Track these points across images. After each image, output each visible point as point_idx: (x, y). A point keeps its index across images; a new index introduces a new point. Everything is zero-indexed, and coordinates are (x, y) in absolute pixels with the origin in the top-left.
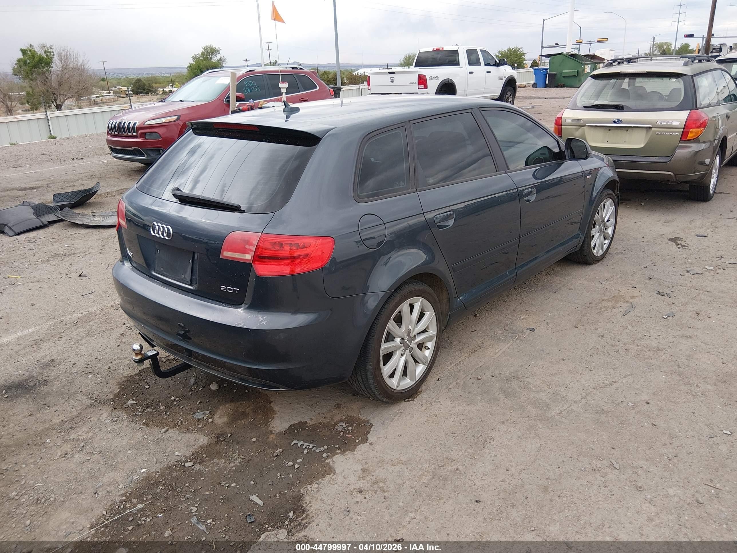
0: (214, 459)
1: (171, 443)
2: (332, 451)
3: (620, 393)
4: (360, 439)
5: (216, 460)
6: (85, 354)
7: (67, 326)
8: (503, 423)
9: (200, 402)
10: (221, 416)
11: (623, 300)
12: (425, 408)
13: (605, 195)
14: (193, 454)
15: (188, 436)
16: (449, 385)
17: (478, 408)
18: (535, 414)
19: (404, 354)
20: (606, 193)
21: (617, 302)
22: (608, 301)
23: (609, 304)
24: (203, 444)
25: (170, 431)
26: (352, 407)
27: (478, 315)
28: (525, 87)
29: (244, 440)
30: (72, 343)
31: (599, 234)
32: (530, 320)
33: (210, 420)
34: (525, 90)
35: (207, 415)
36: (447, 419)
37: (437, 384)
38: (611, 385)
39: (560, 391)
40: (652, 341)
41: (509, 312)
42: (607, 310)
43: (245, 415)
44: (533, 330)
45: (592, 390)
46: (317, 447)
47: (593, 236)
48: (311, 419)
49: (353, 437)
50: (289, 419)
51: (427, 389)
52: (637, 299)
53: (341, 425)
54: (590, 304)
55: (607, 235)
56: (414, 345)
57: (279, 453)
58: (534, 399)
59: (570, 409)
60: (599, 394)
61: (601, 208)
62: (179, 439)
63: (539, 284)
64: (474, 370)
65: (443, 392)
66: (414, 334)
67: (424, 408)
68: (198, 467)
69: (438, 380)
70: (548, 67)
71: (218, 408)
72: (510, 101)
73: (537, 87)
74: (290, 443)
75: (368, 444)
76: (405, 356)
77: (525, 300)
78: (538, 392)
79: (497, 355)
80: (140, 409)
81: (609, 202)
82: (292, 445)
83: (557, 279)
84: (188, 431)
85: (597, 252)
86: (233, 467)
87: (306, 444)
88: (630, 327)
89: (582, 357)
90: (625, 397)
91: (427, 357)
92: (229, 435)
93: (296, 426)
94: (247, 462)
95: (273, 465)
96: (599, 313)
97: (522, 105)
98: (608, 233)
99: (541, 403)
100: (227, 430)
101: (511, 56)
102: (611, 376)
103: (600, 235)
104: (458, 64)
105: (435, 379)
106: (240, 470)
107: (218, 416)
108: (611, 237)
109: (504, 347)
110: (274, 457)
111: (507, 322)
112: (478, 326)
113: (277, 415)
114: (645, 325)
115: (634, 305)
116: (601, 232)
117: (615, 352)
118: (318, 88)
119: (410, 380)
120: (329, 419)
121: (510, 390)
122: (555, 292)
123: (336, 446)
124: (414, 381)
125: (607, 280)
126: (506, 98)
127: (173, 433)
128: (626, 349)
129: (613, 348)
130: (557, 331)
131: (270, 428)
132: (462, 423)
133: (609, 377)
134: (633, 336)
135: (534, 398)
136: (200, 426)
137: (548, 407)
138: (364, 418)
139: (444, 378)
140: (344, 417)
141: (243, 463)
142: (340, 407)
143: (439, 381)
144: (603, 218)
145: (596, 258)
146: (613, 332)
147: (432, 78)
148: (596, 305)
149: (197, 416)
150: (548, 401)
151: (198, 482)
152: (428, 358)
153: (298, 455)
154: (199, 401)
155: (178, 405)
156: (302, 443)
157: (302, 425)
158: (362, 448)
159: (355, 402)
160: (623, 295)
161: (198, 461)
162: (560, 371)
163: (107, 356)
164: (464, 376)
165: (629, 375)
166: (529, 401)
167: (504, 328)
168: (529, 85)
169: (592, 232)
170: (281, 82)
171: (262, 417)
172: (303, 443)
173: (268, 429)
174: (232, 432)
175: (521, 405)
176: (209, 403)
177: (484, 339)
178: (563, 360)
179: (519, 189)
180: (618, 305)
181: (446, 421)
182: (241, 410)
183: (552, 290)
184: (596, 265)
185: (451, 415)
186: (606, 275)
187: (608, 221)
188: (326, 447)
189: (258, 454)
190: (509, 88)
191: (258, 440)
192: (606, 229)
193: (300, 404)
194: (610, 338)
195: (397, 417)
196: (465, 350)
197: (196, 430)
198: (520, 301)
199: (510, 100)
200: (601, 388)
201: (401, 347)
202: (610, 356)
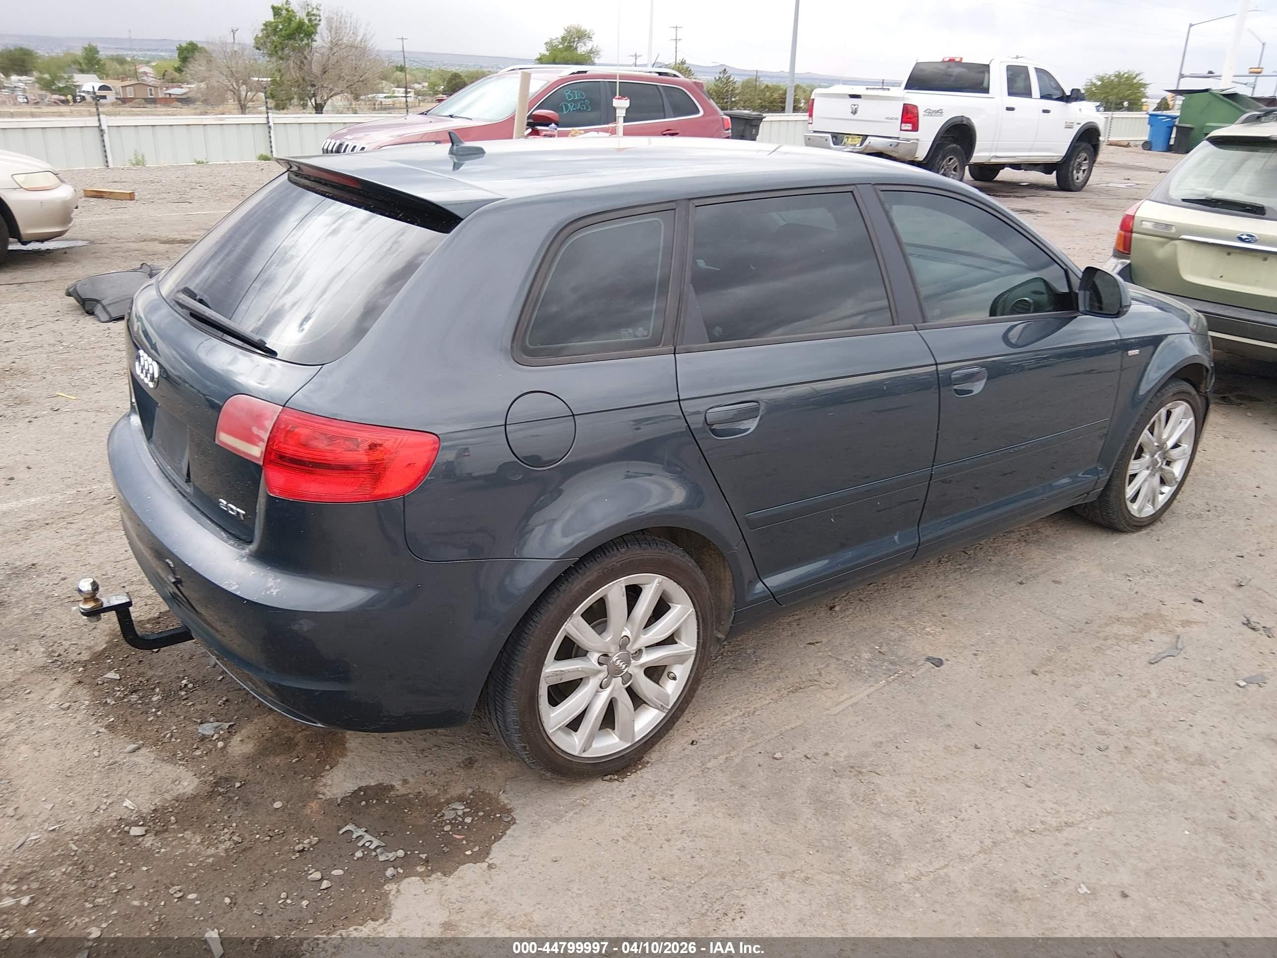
0: (185, 830)
1: (131, 777)
2: (407, 866)
3: (1071, 855)
4: (476, 849)
5: (188, 834)
6: (92, 563)
7: (95, 503)
8: (782, 876)
9: (227, 701)
10: (246, 740)
11: (1163, 626)
12: (636, 806)
13: (1170, 394)
14: (155, 811)
15: (169, 770)
16: (710, 760)
17: (746, 827)
18: (860, 870)
19: (607, 685)
20: (1175, 390)
21: (1147, 628)
22: (1130, 622)
23: (1128, 630)
24: (184, 794)
25: (143, 751)
26: (496, 770)
27: (837, 608)
28: (1128, 146)
29: (259, 801)
30: (83, 537)
31: (1147, 472)
32: (943, 638)
33: (220, 744)
34: (1127, 152)
35: (222, 732)
36: (668, 840)
37: (687, 752)
38: (1059, 829)
39: (938, 823)
40: (1192, 736)
41: (905, 613)
42: (1118, 645)
43: (289, 745)
44: (938, 663)
45: (1010, 835)
46: (386, 848)
47: (1134, 476)
48: (405, 782)
49: (464, 842)
50: (363, 772)
51: (659, 760)
52: (1195, 628)
53: (453, 809)
54: (1087, 623)
55: (1167, 477)
56: (636, 669)
57: (307, 846)
58: (873, 832)
59: (942, 873)
60: (1021, 848)
61: (1160, 420)
62: (149, 771)
63: (996, 560)
64: (776, 733)
65: (690, 774)
66: (636, 647)
67: (635, 803)
68: (149, 841)
69: (692, 743)
70: (1178, 114)
71: (249, 718)
72: (1084, 170)
73: (1150, 149)
74: (339, 829)
75: (485, 865)
76: (609, 690)
77: (951, 592)
78: (888, 815)
79: (839, 708)
80: (119, 693)
81: (1181, 409)
82: (341, 832)
83: (1036, 554)
84: (172, 759)
85: (1140, 510)
86: (209, 857)
87: (368, 837)
88: (1154, 695)
89: (1020, 747)
90: (1078, 868)
91: (668, 695)
92: (238, 785)
93: (369, 792)
94: (242, 850)
95: (284, 870)
96: (1098, 650)
97: (1108, 180)
98: (1173, 473)
99: (885, 846)
100: (242, 772)
101: (1119, 85)
102: (1068, 808)
103: (1152, 475)
104: (986, 90)
105: (685, 741)
106: (219, 867)
107: (239, 739)
108: (1179, 480)
109: (861, 692)
110: (294, 852)
111: (893, 634)
112: (828, 634)
113: (345, 760)
114: (1190, 695)
115: (1182, 643)
116: (1154, 467)
117: (1100, 749)
118: (701, 113)
119: (621, 738)
120: (439, 790)
121: (832, 797)
122: (1021, 583)
123: (421, 855)
124: (627, 741)
125: (1146, 572)
126: (1076, 164)
127: (145, 758)
128: (1126, 748)
129: (1099, 738)
130: (990, 676)
131: (319, 788)
132: (697, 857)
133: (1062, 810)
134: (1153, 718)
135: (875, 828)
136: (198, 753)
137: (897, 858)
138: (506, 802)
139: (706, 742)
140: (470, 791)
141: (231, 853)
142: (472, 767)
143: (694, 747)
144: (1163, 441)
145: (1134, 521)
146: (1113, 699)
147: (930, 113)
148: (1099, 629)
149: (204, 729)
150: (902, 842)
151: (134, 874)
152: (671, 698)
153: (341, 859)
154: (224, 699)
155: (186, 699)
156: (360, 832)
157: (382, 790)
158: (469, 872)
159: (506, 761)
160: (1166, 614)
161: (157, 828)
162: (956, 774)
163: (123, 573)
164: (749, 745)
165: (1109, 813)
166: (861, 833)
167: (880, 647)
168: (1138, 143)
169: (1131, 467)
170: (618, 96)
171: (317, 757)
172: (364, 834)
173: (313, 787)
174: (249, 778)
175: (840, 840)
176: (241, 704)
177: (828, 666)
178: (976, 747)
179: (940, 367)
180: (1146, 636)
181: (666, 846)
182: (288, 733)
183: (1016, 577)
184: (1135, 535)
185: (683, 832)
186: (1149, 561)
187: (1176, 446)
188: (401, 853)
189: (268, 838)
190: (1084, 145)
191: (284, 808)
192: (1168, 463)
193: (401, 743)
194: (1102, 712)
195: (571, 814)
196: (779, 683)
197: (187, 761)
198: (940, 592)
199: (1083, 168)
200: (1034, 835)
201: (599, 672)
202: (1084, 757)
